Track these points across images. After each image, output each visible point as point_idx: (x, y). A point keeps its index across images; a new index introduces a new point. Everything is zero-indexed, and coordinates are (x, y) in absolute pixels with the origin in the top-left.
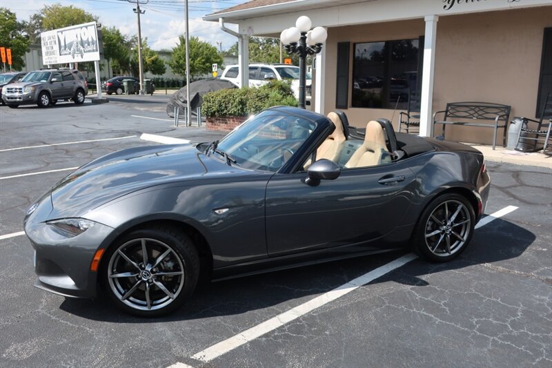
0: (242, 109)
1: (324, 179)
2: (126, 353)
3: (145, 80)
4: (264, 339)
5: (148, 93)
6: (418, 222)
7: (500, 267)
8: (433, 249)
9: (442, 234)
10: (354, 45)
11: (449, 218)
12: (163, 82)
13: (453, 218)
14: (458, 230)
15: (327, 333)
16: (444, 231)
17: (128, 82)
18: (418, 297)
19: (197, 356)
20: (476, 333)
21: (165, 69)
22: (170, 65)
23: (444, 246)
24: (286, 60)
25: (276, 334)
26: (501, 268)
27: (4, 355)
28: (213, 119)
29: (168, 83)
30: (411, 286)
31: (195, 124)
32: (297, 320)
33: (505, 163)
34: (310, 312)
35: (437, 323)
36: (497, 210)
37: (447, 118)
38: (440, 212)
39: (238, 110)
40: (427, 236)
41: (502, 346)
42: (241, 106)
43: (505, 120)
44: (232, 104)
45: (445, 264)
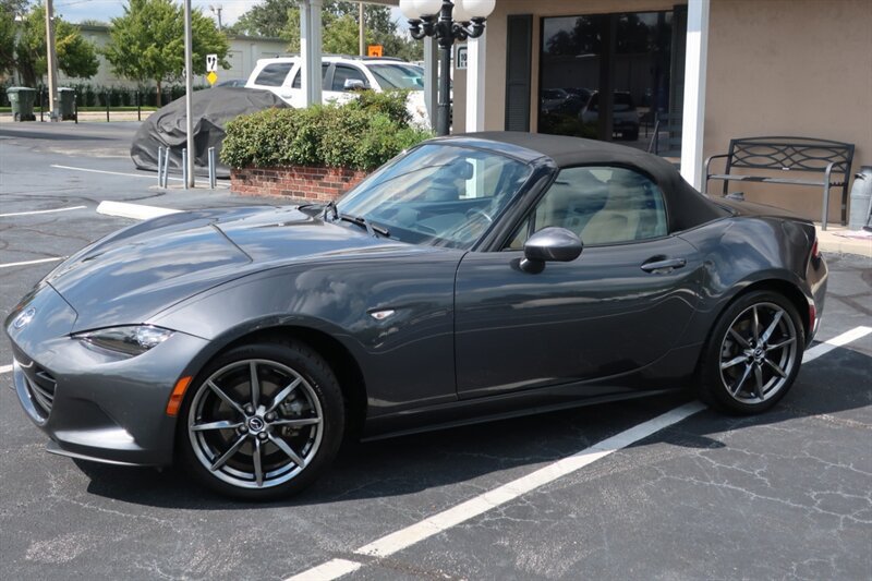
0: (312, 151)
1: (553, 260)
2: (240, 549)
3: (60, 89)
4: (468, 526)
5: (64, 119)
6: (707, 341)
7: (848, 421)
8: (733, 390)
9: (749, 363)
10: (542, 20)
11: (761, 336)
12: (90, 95)
13: (768, 334)
14: (775, 356)
15: (573, 516)
16: (751, 358)
17: (20, 92)
18: (715, 464)
19: (365, 550)
20: (816, 511)
21: (97, 65)
22: (108, 57)
23: (751, 386)
24: (371, 50)
25: (486, 519)
26: (851, 422)
27: (28, 557)
28: (247, 172)
29: (102, 95)
30: (701, 450)
31: (201, 183)
32: (517, 499)
33: (845, 255)
34: (535, 490)
35: (752, 498)
36: (838, 334)
37: (732, 168)
38: (744, 325)
39: (305, 152)
40: (724, 365)
41: (860, 526)
42: (309, 144)
43: (844, 171)
44: (290, 140)
45: (754, 418)
